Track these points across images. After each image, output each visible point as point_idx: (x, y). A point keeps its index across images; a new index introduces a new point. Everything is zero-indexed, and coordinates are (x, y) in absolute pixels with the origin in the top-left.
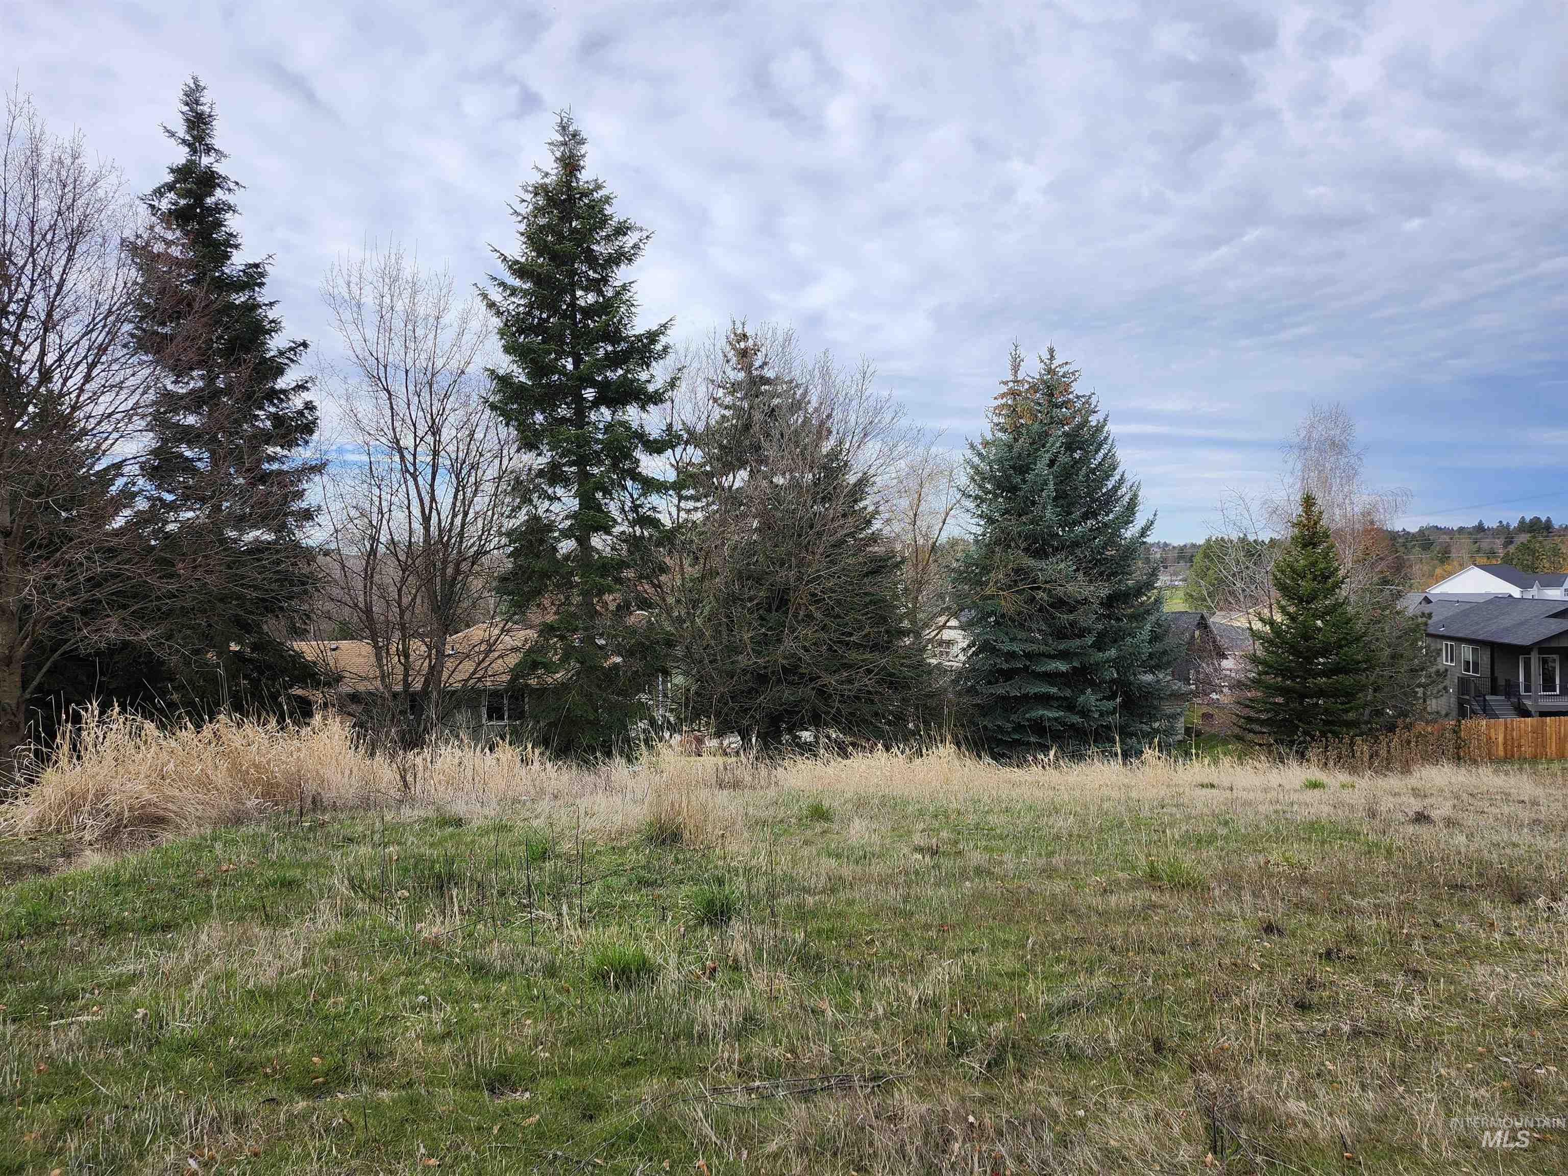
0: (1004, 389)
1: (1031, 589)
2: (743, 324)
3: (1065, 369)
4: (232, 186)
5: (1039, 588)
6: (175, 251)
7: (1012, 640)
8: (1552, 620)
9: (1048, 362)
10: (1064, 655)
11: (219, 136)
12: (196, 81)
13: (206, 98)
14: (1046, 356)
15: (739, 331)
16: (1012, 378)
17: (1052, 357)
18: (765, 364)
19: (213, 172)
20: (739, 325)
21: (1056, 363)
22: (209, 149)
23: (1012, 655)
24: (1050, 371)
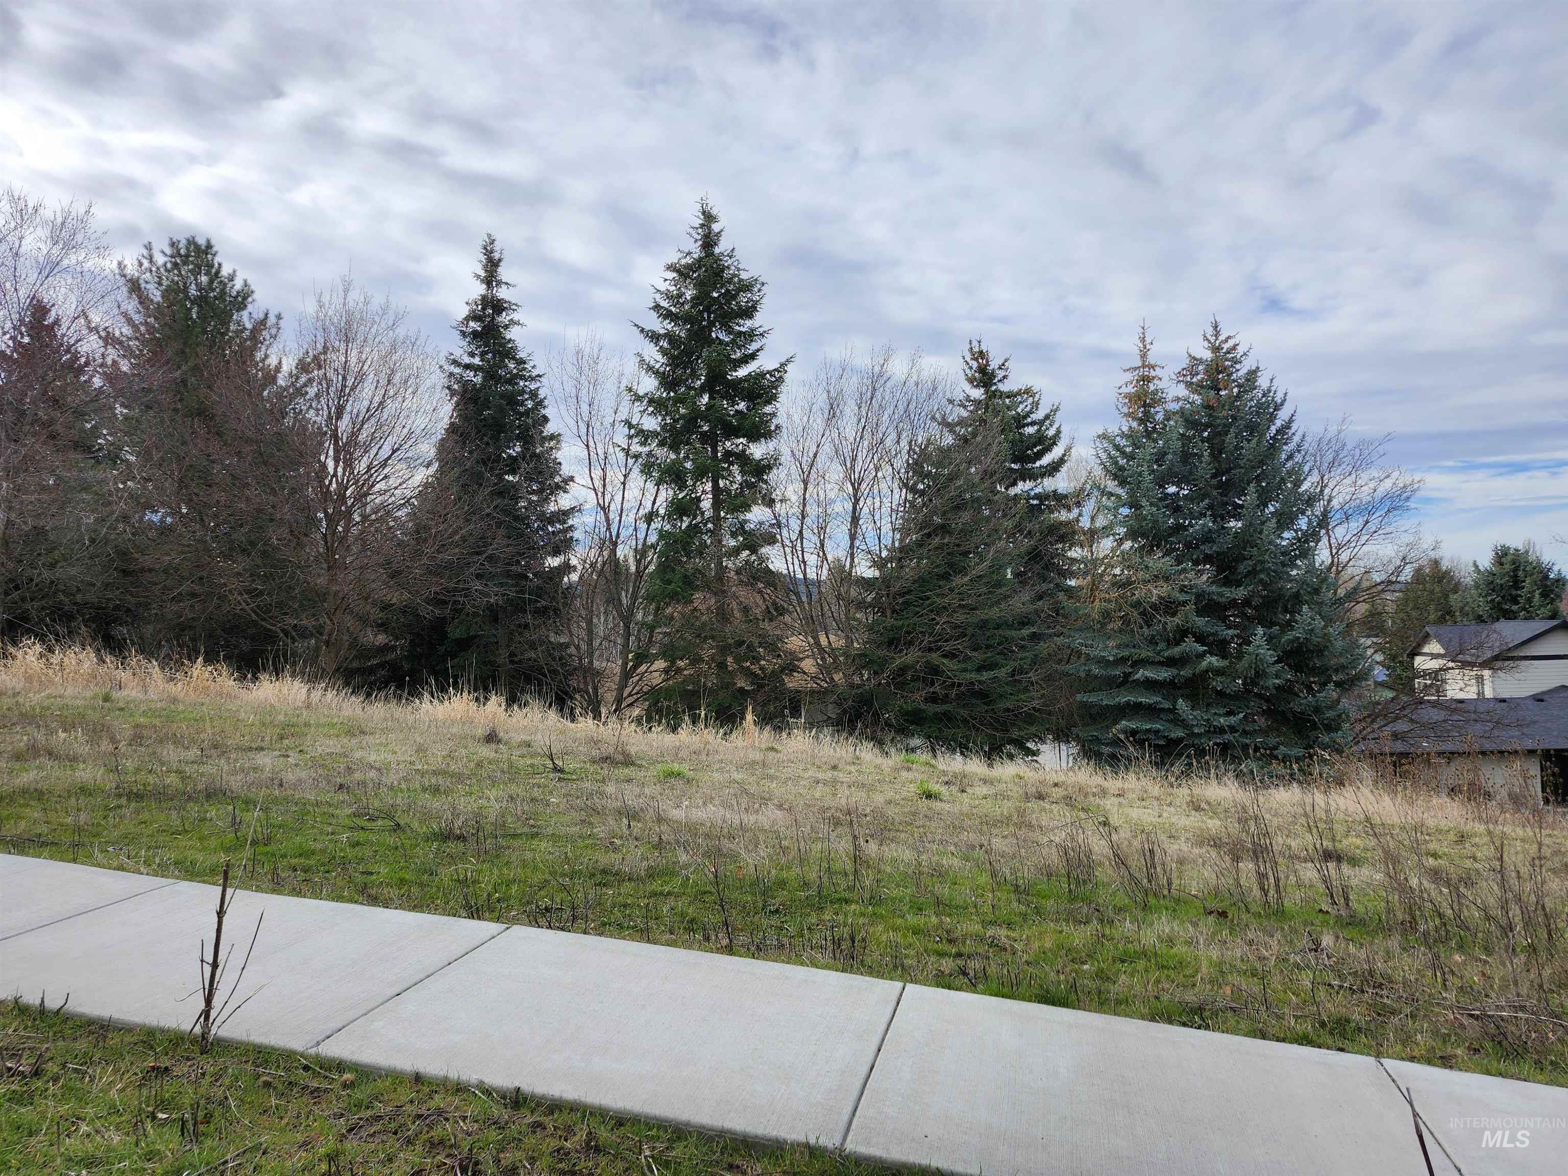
0: (1128, 376)
2: (979, 342)
4: (514, 307)
6: (477, 361)
9: (1212, 339)
10: (1170, 662)
11: (503, 273)
12: (489, 236)
13: (497, 246)
14: (1210, 331)
15: (976, 349)
16: (1140, 364)
17: (1217, 334)
18: (1005, 377)
19: (499, 300)
20: (975, 343)
21: (1222, 338)
22: (499, 283)
23: (1104, 661)
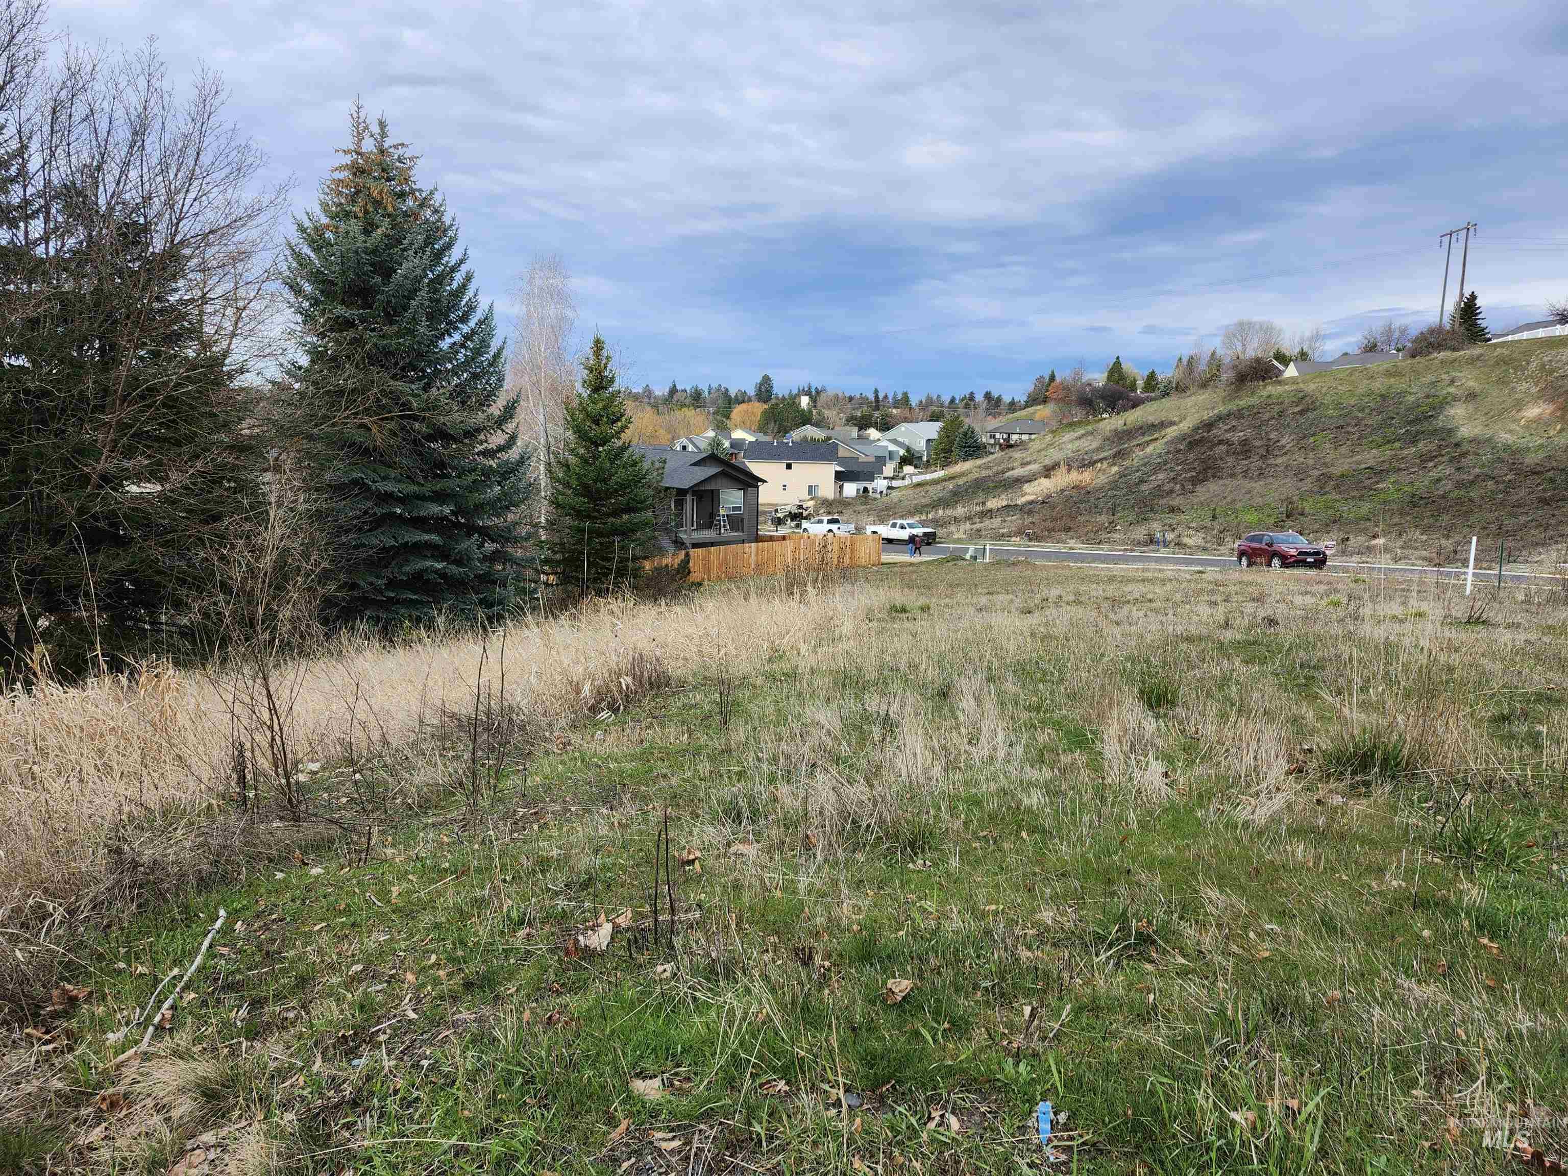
0: (347, 160)
1: (402, 417)
3: (401, 151)
5: (415, 418)
7: (384, 479)
8: (697, 468)
9: (380, 138)
14: (377, 131)
16: (356, 147)
17: (383, 135)
21: (388, 141)
23: (387, 497)
24: (382, 152)
